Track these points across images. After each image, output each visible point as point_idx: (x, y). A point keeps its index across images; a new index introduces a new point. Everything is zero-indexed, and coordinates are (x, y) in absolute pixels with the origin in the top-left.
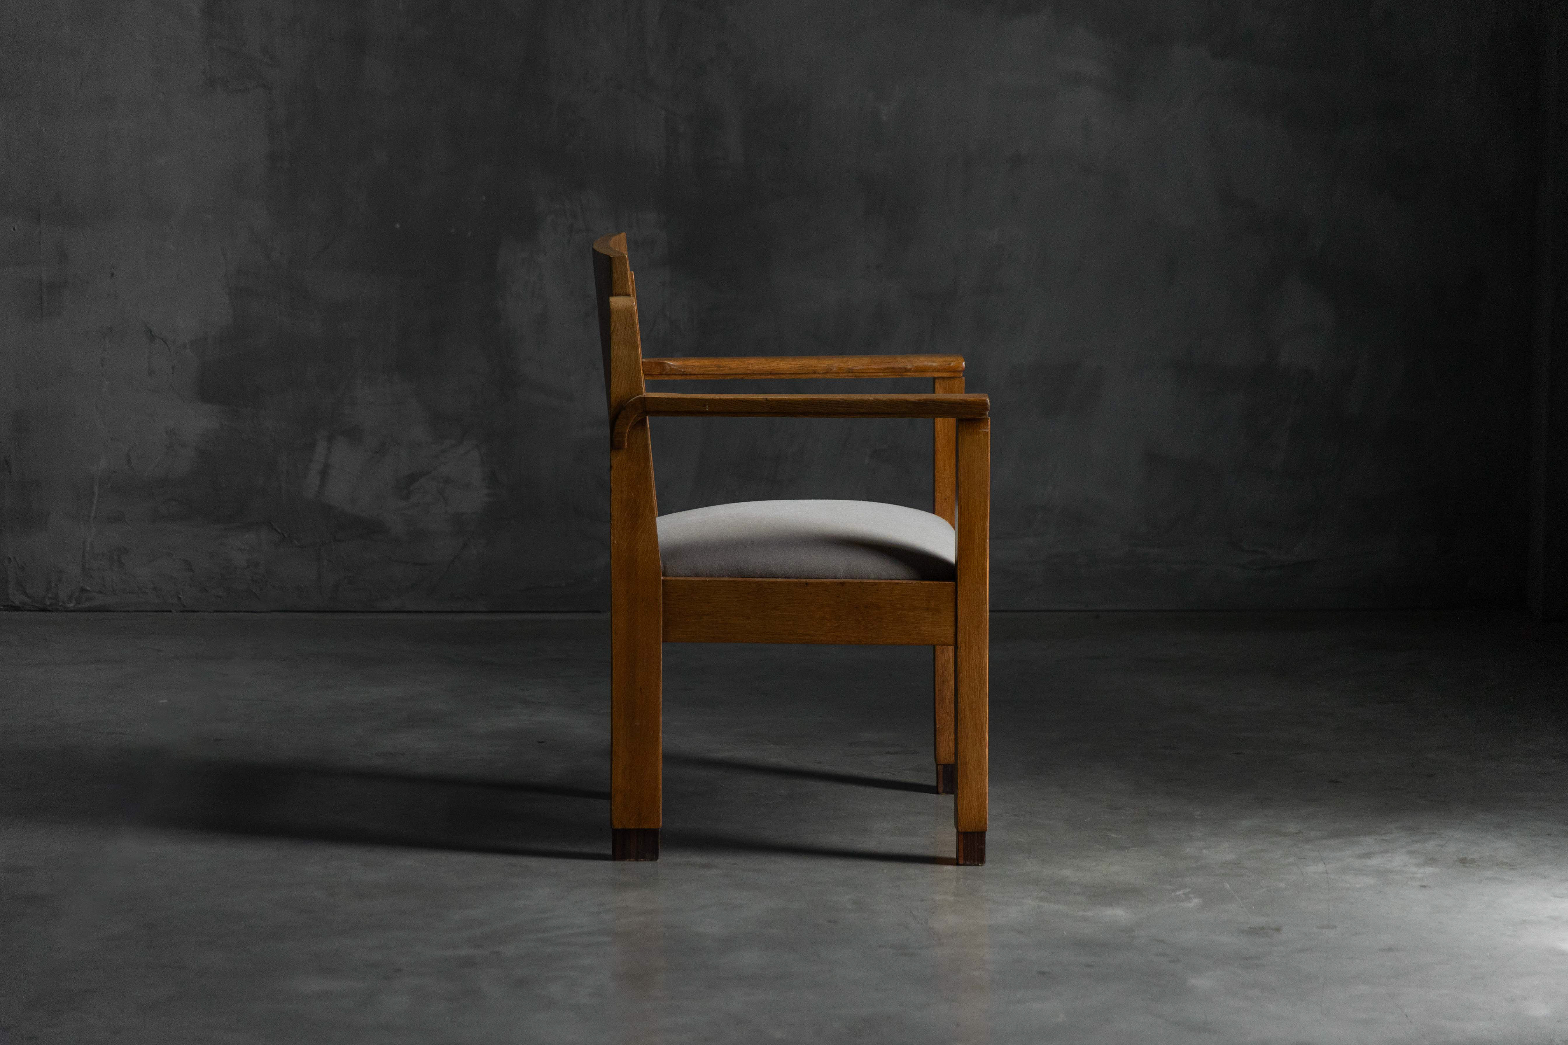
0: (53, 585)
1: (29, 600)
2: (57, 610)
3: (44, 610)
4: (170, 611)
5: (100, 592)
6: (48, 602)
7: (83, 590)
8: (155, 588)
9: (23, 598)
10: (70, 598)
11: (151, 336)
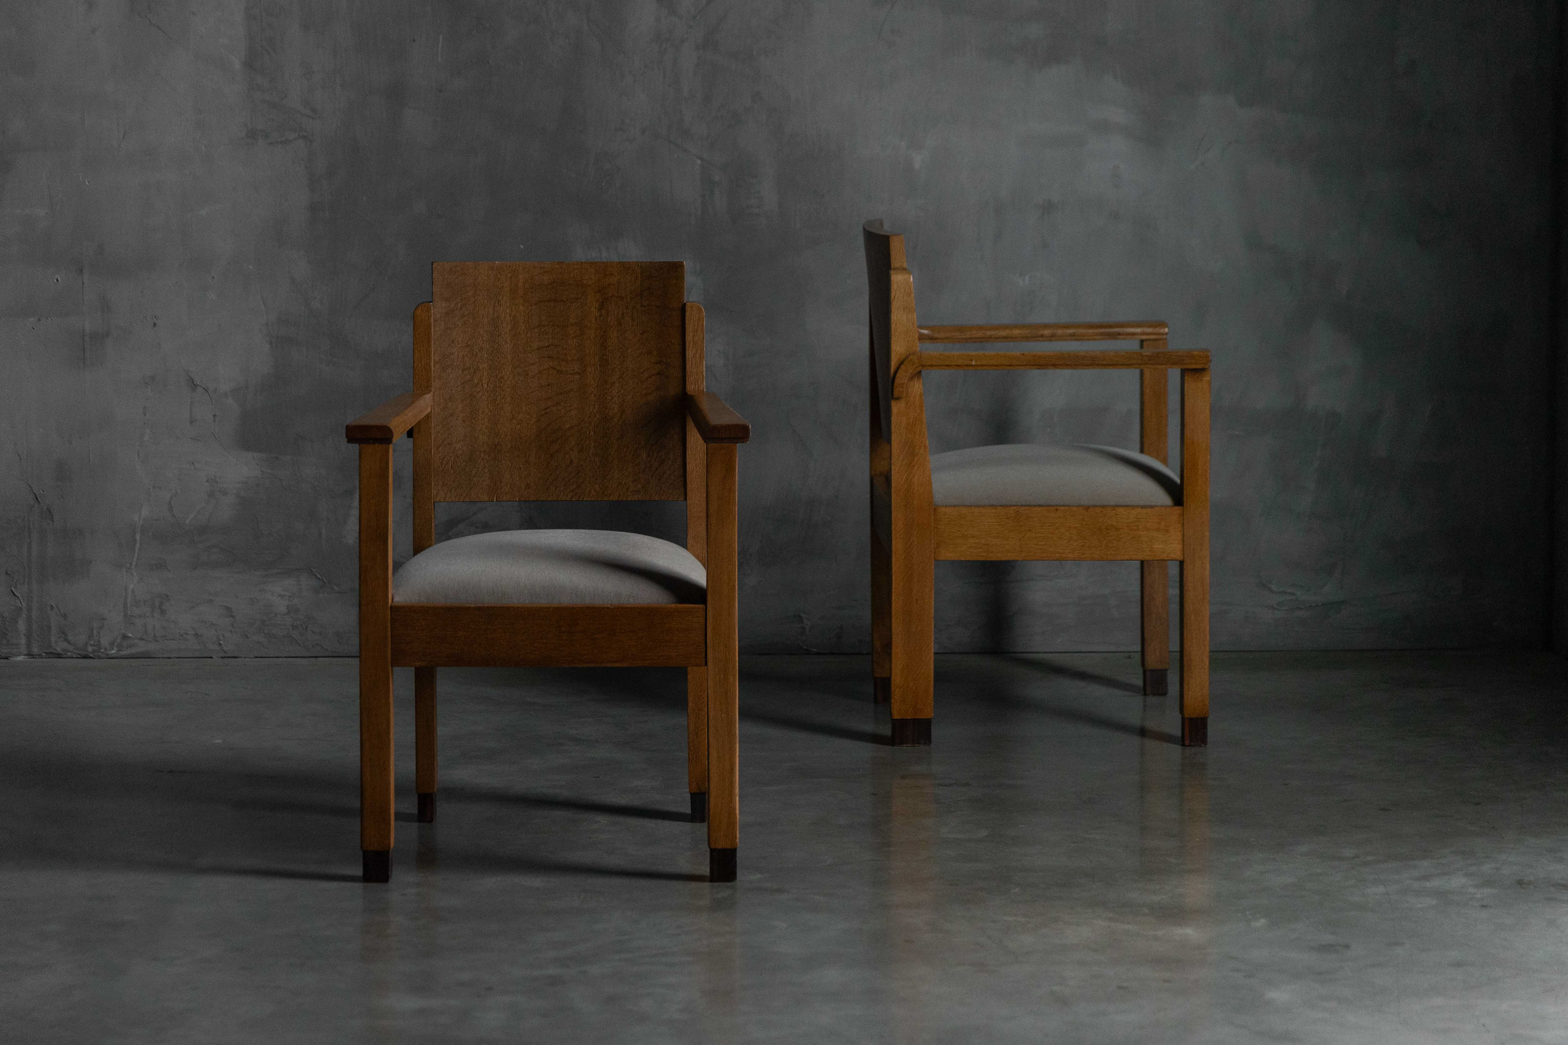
0: (95, 632)
1: (71, 648)
2: (99, 658)
3: (85, 657)
4: (211, 657)
5: (141, 639)
6: (90, 649)
7: (125, 637)
8: (196, 635)
9: (65, 645)
10: (112, 644)
11: (193, 385)
